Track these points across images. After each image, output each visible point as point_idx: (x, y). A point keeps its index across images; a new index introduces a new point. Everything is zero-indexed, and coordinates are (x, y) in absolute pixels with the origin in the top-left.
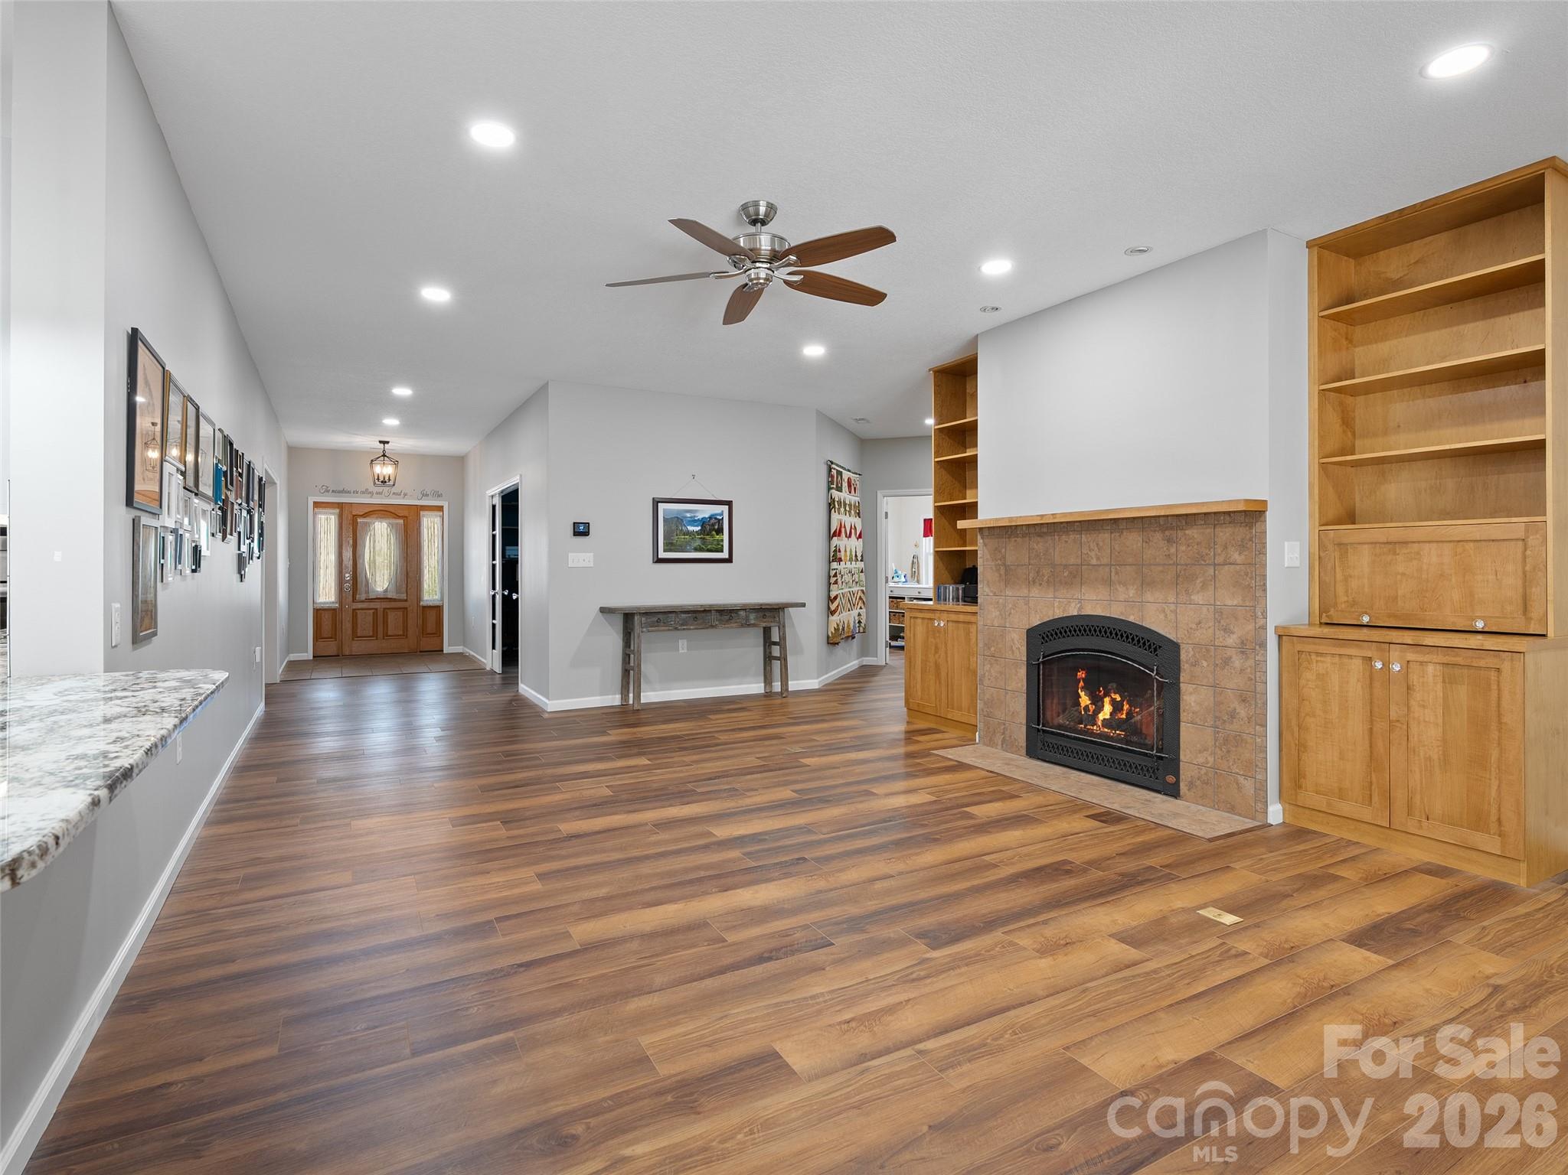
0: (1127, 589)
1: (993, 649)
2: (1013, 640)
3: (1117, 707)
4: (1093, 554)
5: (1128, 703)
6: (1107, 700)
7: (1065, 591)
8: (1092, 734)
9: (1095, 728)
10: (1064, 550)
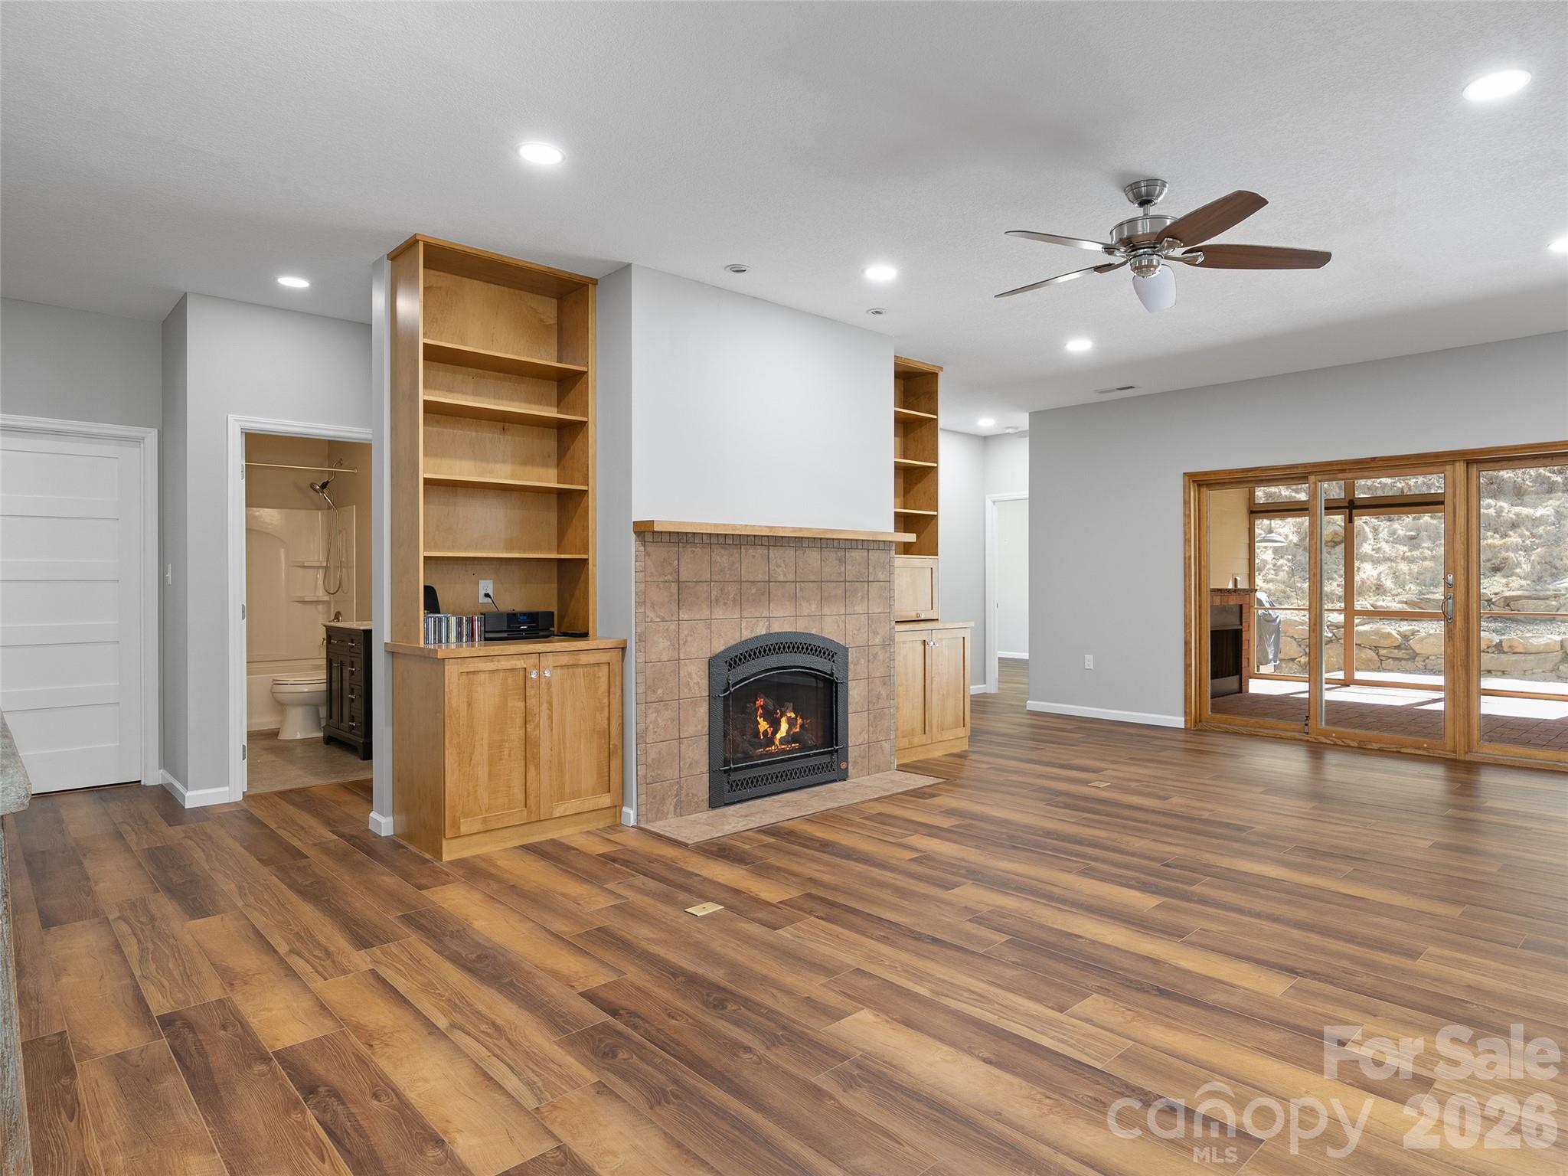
0: (810, 604)
1: (660, 691)
2: (690, 674)
3: (791, 723)
4: (779, 570)
5: (801, 718)
6: (783, 720)
7: (753, 610)
8: (771, 754)
9: (773, 748)
10: (752, 565)
